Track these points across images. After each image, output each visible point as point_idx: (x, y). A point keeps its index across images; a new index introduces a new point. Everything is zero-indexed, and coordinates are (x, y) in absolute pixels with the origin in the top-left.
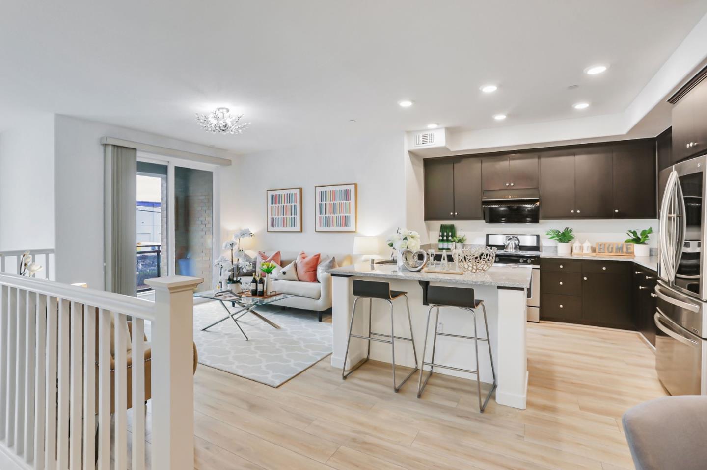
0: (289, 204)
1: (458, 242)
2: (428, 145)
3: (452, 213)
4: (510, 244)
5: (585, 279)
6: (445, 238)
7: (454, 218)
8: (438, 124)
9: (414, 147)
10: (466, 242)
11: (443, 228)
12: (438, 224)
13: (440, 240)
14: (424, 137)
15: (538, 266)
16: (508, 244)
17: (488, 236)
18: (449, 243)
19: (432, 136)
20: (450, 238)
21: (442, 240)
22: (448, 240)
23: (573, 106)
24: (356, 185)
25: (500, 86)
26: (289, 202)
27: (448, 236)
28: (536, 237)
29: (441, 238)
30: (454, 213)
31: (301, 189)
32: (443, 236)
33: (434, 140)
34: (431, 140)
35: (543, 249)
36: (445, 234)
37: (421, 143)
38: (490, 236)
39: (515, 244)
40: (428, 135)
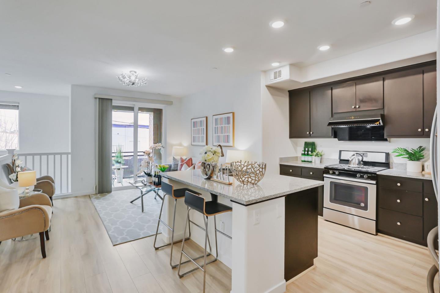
0: (201, 128)
1: (315, 156)
2: (278, 80)
3: (308, 133)
4: (354, 160)
5: (427, 199)
6: (306, 153)
7: (310, 136)
8: (279, 62)
9: (269, 83)
10: (323, 157)
11: (307, 144)
12: (302, 141)
13: (302, 154)
14: (275, 73)
15: (374, 182)
16: (352, 160)
17: (340, 151)
18: (309, 157)
19: (280, 72)
20: (310, 153)
21: (304, 154)
22: (308, 154)
23: (392, 23)
24: (233, 113)
25: (286, 21)
26: (201, 126)
27: (308, 151)
28: (385, 154)
29: (303, 152)
30: (310, 133)
31: (207, 118)
32: (305, 151)
33: (282, 76)
34: (280, 76)
35: (394, 165)
36: (307, 149)
37: (273, 78)
38: (342, 152)
39: (359, 160)
40: (278, 72)
